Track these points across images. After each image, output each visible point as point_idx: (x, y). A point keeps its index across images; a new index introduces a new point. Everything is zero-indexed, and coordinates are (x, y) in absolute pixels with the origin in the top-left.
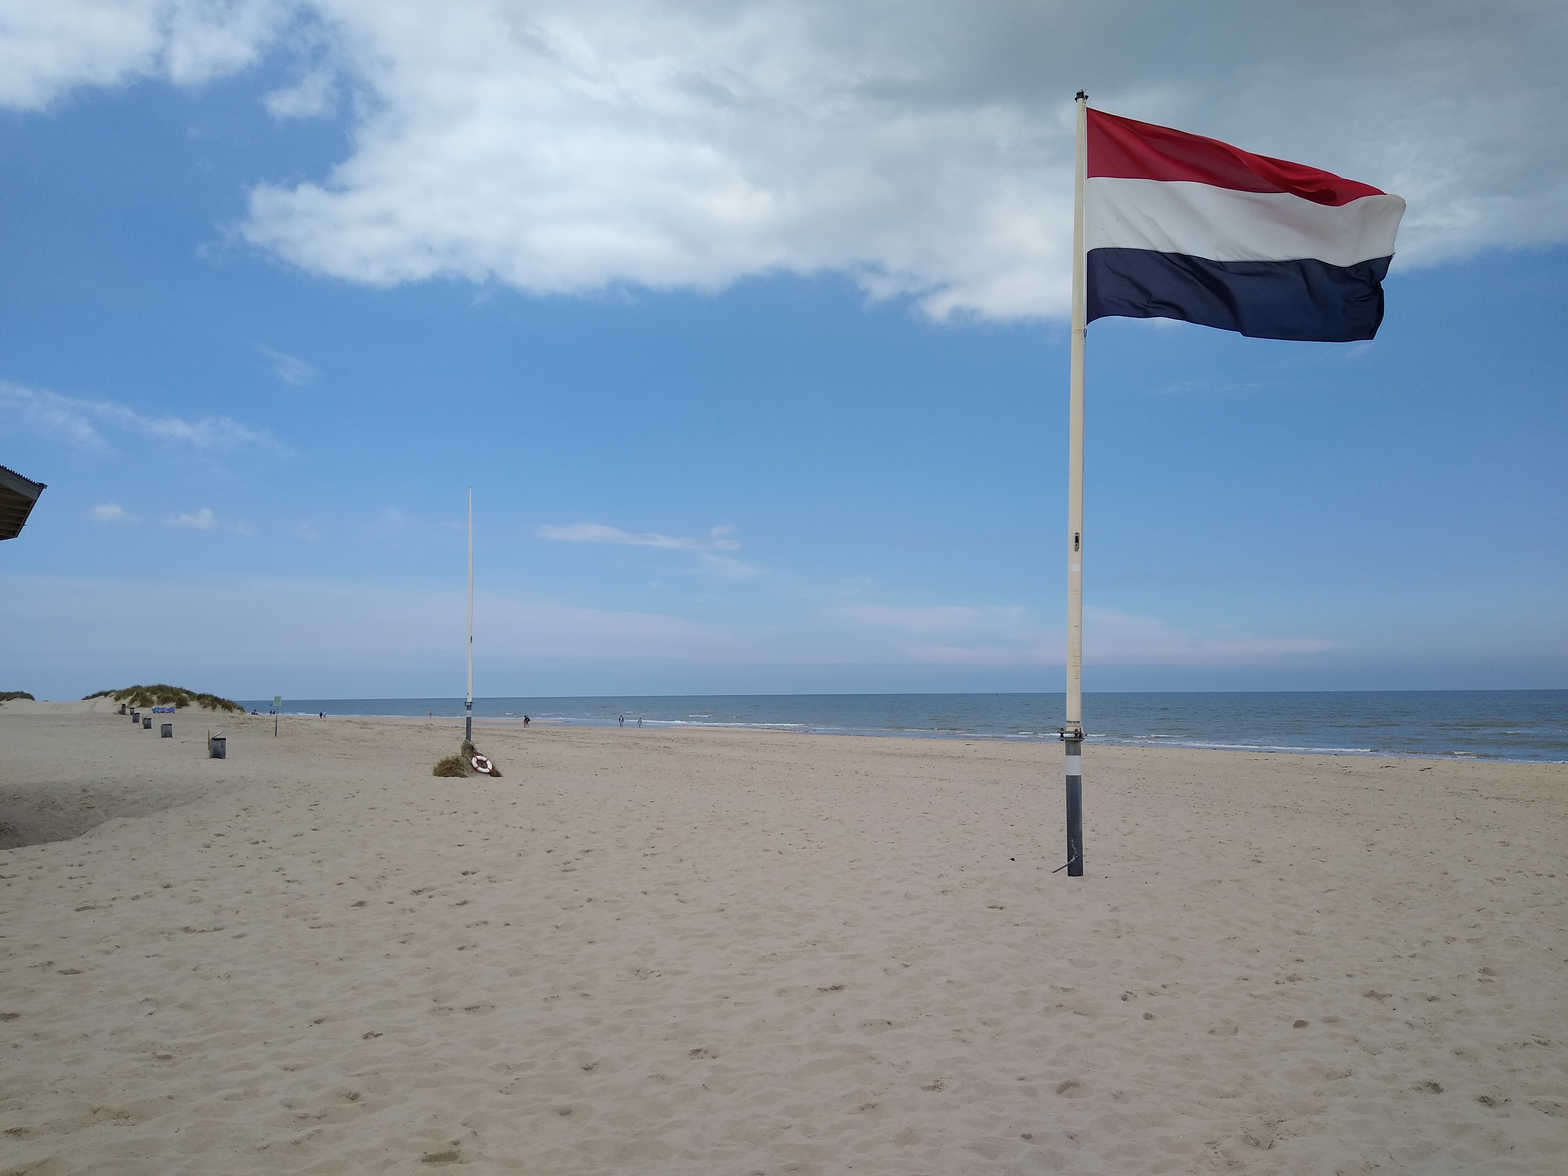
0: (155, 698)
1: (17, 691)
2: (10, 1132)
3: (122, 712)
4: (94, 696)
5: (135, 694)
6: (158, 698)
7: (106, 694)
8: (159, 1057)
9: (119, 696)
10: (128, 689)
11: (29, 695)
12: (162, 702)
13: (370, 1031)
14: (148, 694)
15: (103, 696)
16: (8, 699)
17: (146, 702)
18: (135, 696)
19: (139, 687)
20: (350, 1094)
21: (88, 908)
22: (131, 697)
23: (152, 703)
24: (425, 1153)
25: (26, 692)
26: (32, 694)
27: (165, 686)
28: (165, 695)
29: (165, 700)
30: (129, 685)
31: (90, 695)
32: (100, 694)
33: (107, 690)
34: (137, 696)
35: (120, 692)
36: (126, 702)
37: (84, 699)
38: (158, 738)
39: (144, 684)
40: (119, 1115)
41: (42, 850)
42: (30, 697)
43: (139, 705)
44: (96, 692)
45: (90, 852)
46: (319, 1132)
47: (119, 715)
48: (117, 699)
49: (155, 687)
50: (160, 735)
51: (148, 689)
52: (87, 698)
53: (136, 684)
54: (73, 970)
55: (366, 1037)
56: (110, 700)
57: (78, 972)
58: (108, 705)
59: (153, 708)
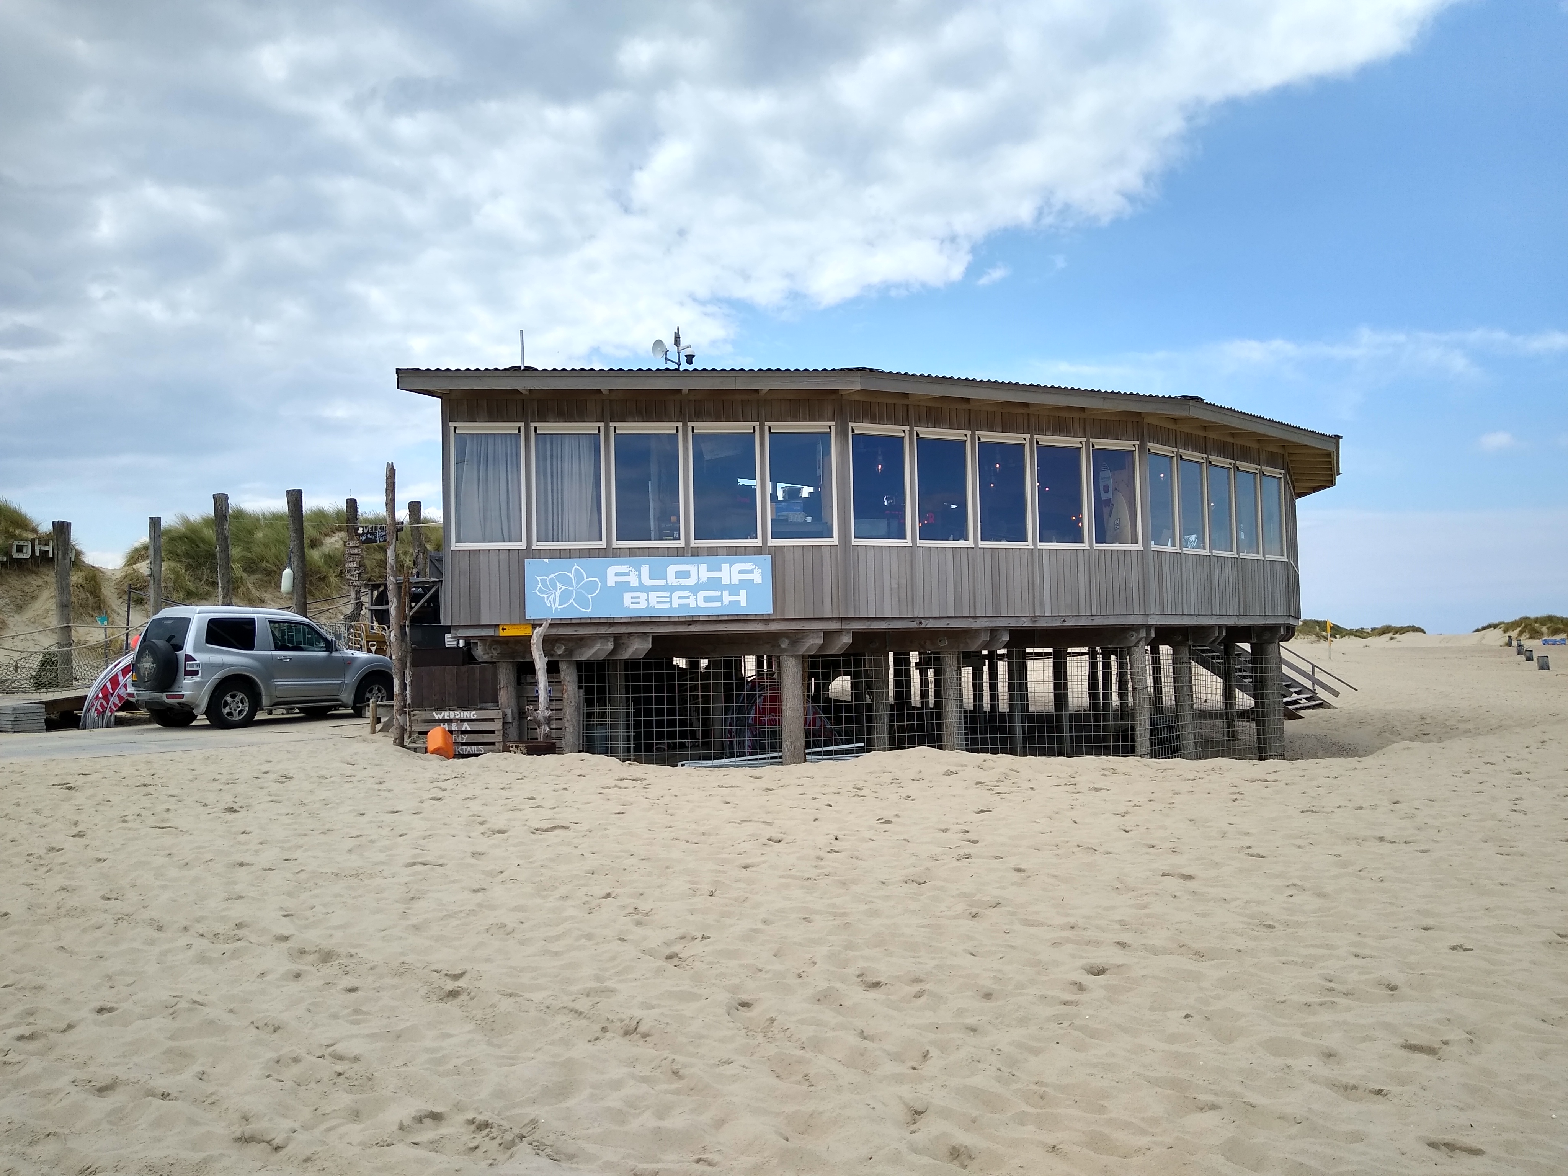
0: (1544, 629)
1: (1408, 625)
2: (1118, 943)
3: (1509, 644)
4: (1484, 629)
5: (1523, 625)
6: (1548, 629)
7: (1495, 626)
8: (1264, 925)
9: (1508, 627)
10: (1516, 621)
11: (1420, 629)
12: (1552, 633)
13: (1459, 944)
14: (1537, 625)
15: (1493, 628)
16: (1402, 632)
17: (1535, 634)
18: (1522, 628)
19: (1527, 618)
20: (1389, 985)
21: (1312, 811)
22: (1519, 629)
23: (1542, 634)
24: (1407, 1041)
25: (1416, 626)
26: (1422, 628)
27: (1555, 617)
28: (1556, 626)
29: (1555, 631)
30: (1517, 617)
31: (1480, 628)
32: (1489, 626)
33: (1496, 622)
34: (1525, 627)
35: (1508, 624)
36: (1514, 634)
37: (1475, 632)
38: (1535, 670)
39: (1533, 615)
40: (1197, 953)
41: (1317, 763)
42: (1422, 631)
43: (1528, 636)
44: (1485, 624)
45: (1356, 769)
46: (1333, 1003)
47: (1506, 647)
48: (1505, 632)
49: (1545, 617)
50: (1537, 668)
51: (1537, 620)
52: (1477, 630)
53: (1523, 615)
54: (1259, 855)
55: (1454, 948)
56: (1498, 632)
57: (1262, 857)
58: (1497, 637)
59: (1544, 639)
